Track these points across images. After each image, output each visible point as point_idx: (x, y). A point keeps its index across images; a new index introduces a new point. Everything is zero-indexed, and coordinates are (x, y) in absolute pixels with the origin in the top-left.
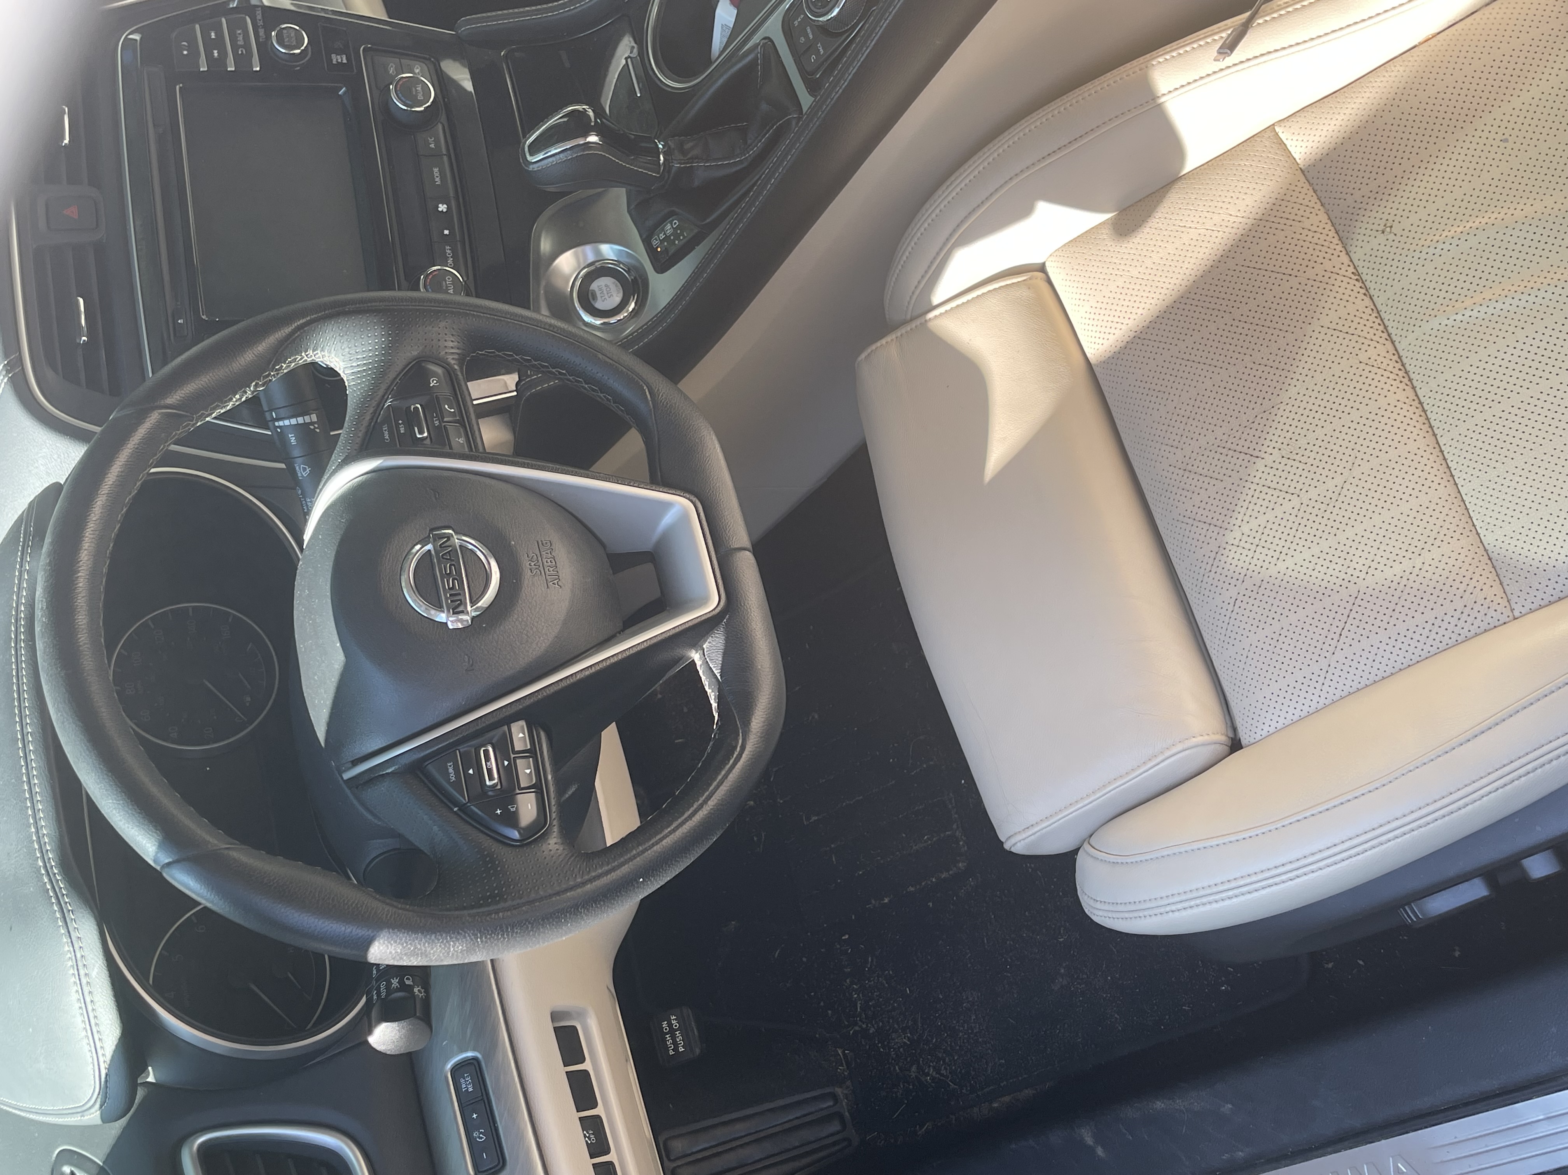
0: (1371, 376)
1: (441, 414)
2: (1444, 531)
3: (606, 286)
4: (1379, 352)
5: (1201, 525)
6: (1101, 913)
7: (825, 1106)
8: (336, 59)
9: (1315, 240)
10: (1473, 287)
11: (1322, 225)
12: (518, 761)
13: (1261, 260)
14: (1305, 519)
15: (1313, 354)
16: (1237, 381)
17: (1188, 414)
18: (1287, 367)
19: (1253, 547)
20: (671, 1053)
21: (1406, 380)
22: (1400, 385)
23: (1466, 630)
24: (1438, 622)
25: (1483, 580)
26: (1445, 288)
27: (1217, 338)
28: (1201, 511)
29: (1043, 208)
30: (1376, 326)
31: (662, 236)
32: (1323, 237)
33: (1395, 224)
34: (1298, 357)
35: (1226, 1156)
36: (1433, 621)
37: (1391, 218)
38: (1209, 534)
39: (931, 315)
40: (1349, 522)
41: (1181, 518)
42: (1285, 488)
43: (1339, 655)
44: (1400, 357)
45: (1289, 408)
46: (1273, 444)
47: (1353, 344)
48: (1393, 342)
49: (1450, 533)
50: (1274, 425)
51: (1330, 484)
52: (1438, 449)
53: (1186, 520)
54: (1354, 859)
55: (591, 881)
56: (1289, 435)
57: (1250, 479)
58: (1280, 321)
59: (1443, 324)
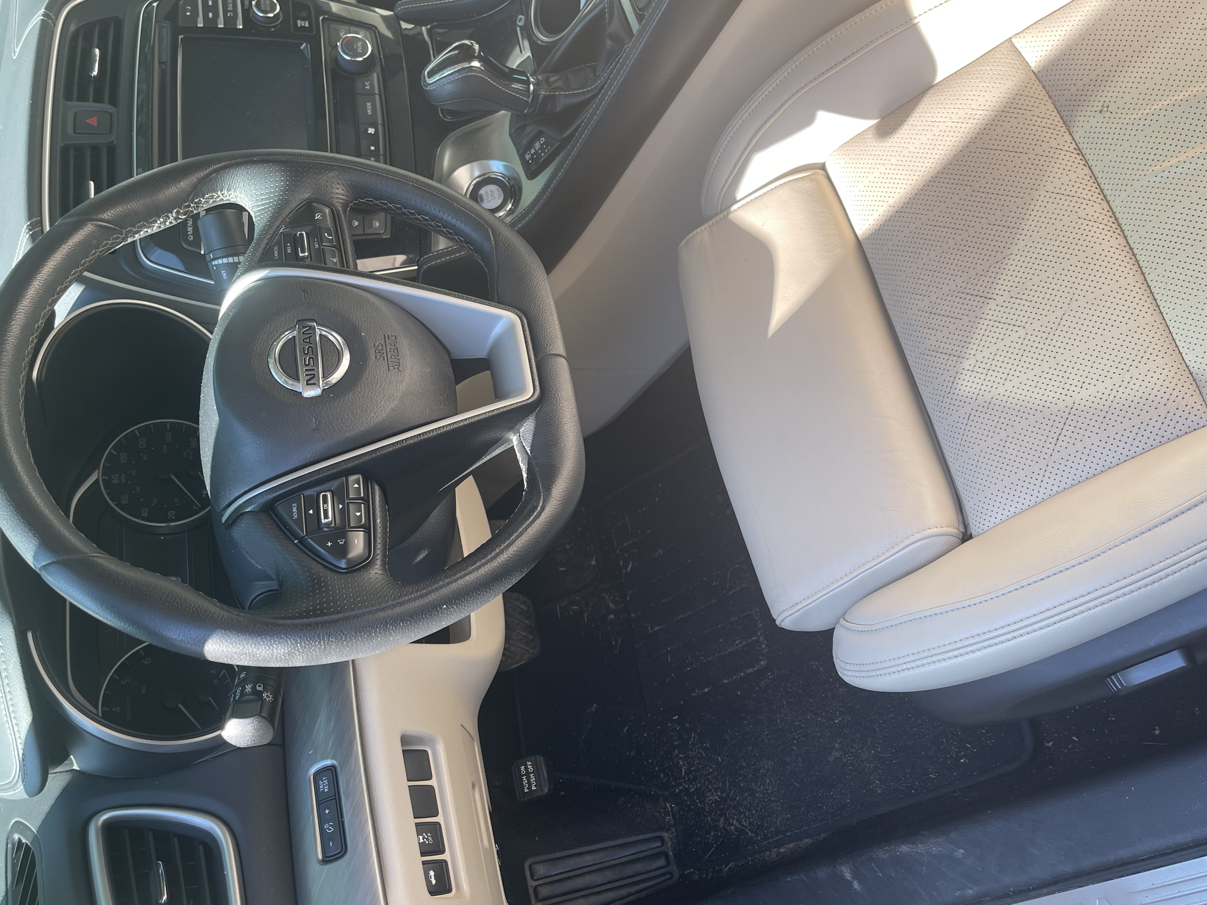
0: (1088, 228)
1: (321, 240)
2: (1150, 350)
3: (491, 191)
4: (1097, 209)
5: (942, 356)
6: (850, 673)
7: (655, 846)
8: (300, 23)
9: (1043, 124)
10: (1178, 149)
11: (1049, 113)
12: (351, 505)
13: (997, 142)
14: (1029, 346)
15: (1039, 214)
16: (975, 239)
17: (934, 268)
18: (1017, 226)
19: (985, 371)
20: (526, 790)
21: (1119, 231)
22: (1113, 235)
23: (1169, 433)
24: (1143, 427)
25: (1184, 390)
26: (1154, 151)
27: (959, 207)
28: (943, 345)
29: (823, 117)
30: (1093, 189)
31: (533, 151)
32: (1049, 122)
33: (1112, 104)
34: (1026, 217)
35: (958, 893)
36: (1140, 425)
37: (1107, 99)
38: (949, 362)
39: (735, 207)
40: (1067, 346)
41: (927, 352)
42: (1013, 322)
43: (1056, 456)
44: (1113, 213)
45: (1018, 257)
46: (1004, 287)
47: (1073, 203)
48: (1108, 202)
49: (1155, 352)
50: (1005, 272)
51: (1051, 317)
52: (1145, 285)
53: (931, 353)
54: (1065, 622)
55: (401, 604)
56: (1018, 279)
57: (984, 316)
58: (1012, 189)
59: (1152, 181)
